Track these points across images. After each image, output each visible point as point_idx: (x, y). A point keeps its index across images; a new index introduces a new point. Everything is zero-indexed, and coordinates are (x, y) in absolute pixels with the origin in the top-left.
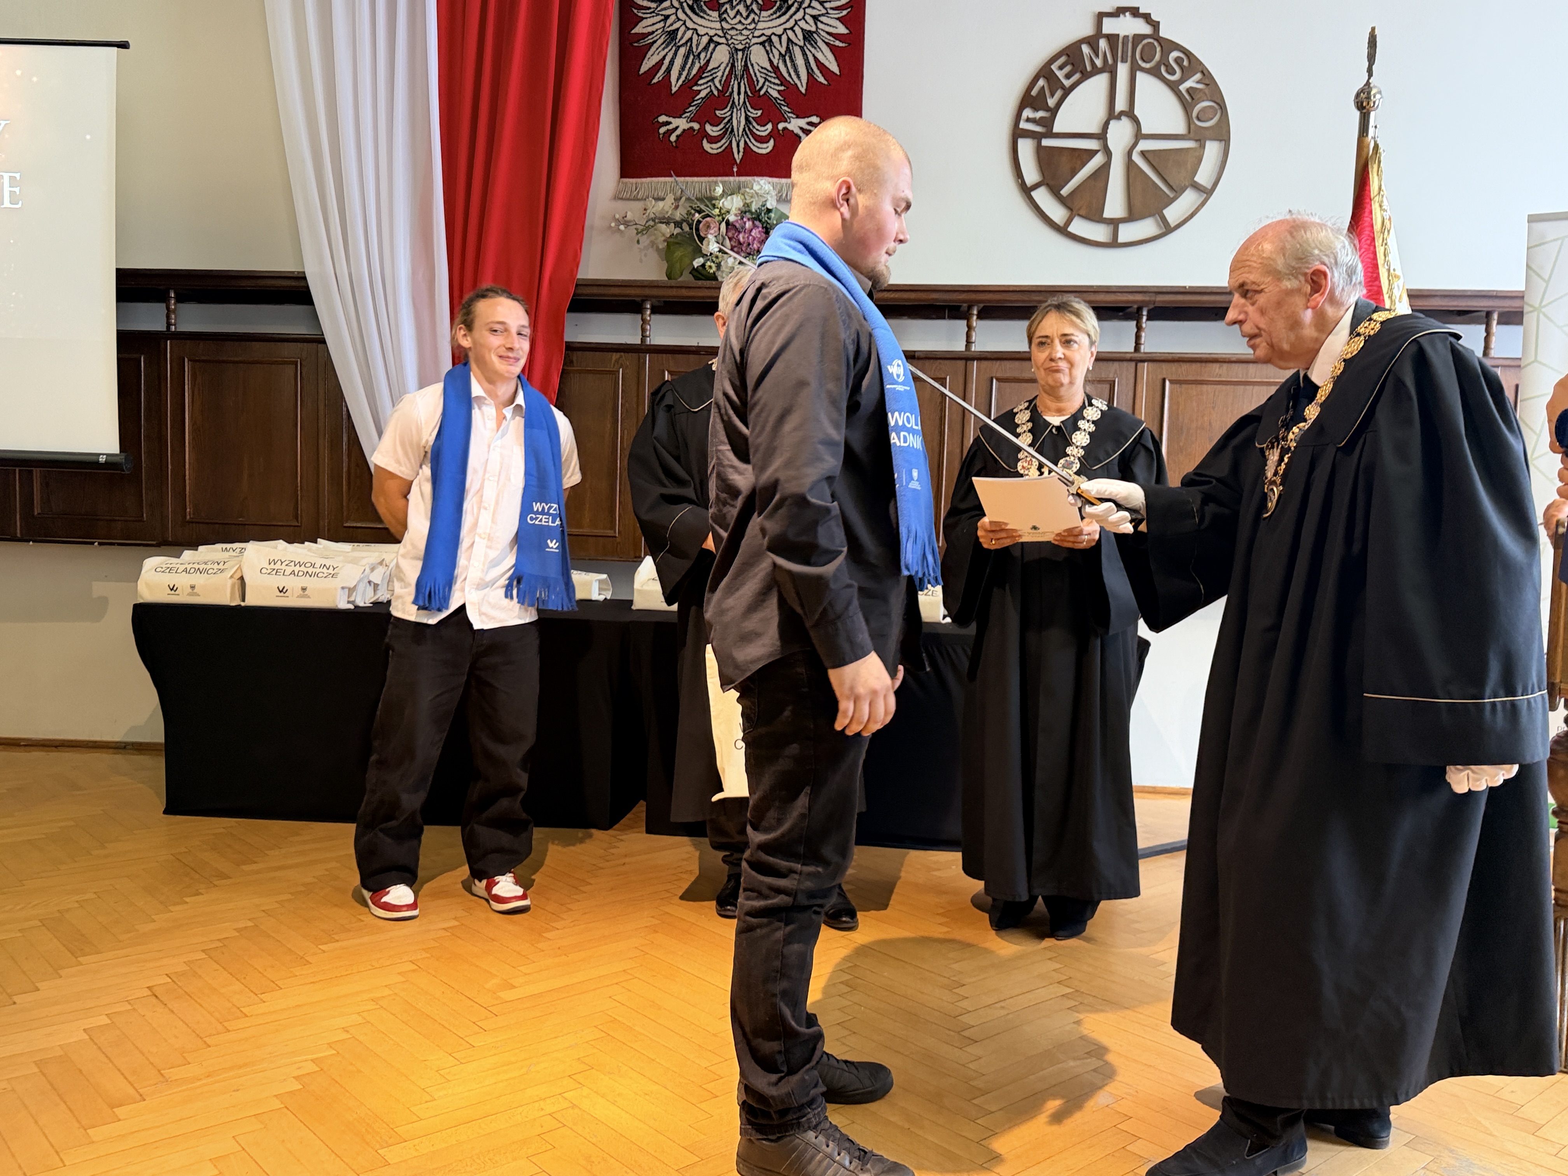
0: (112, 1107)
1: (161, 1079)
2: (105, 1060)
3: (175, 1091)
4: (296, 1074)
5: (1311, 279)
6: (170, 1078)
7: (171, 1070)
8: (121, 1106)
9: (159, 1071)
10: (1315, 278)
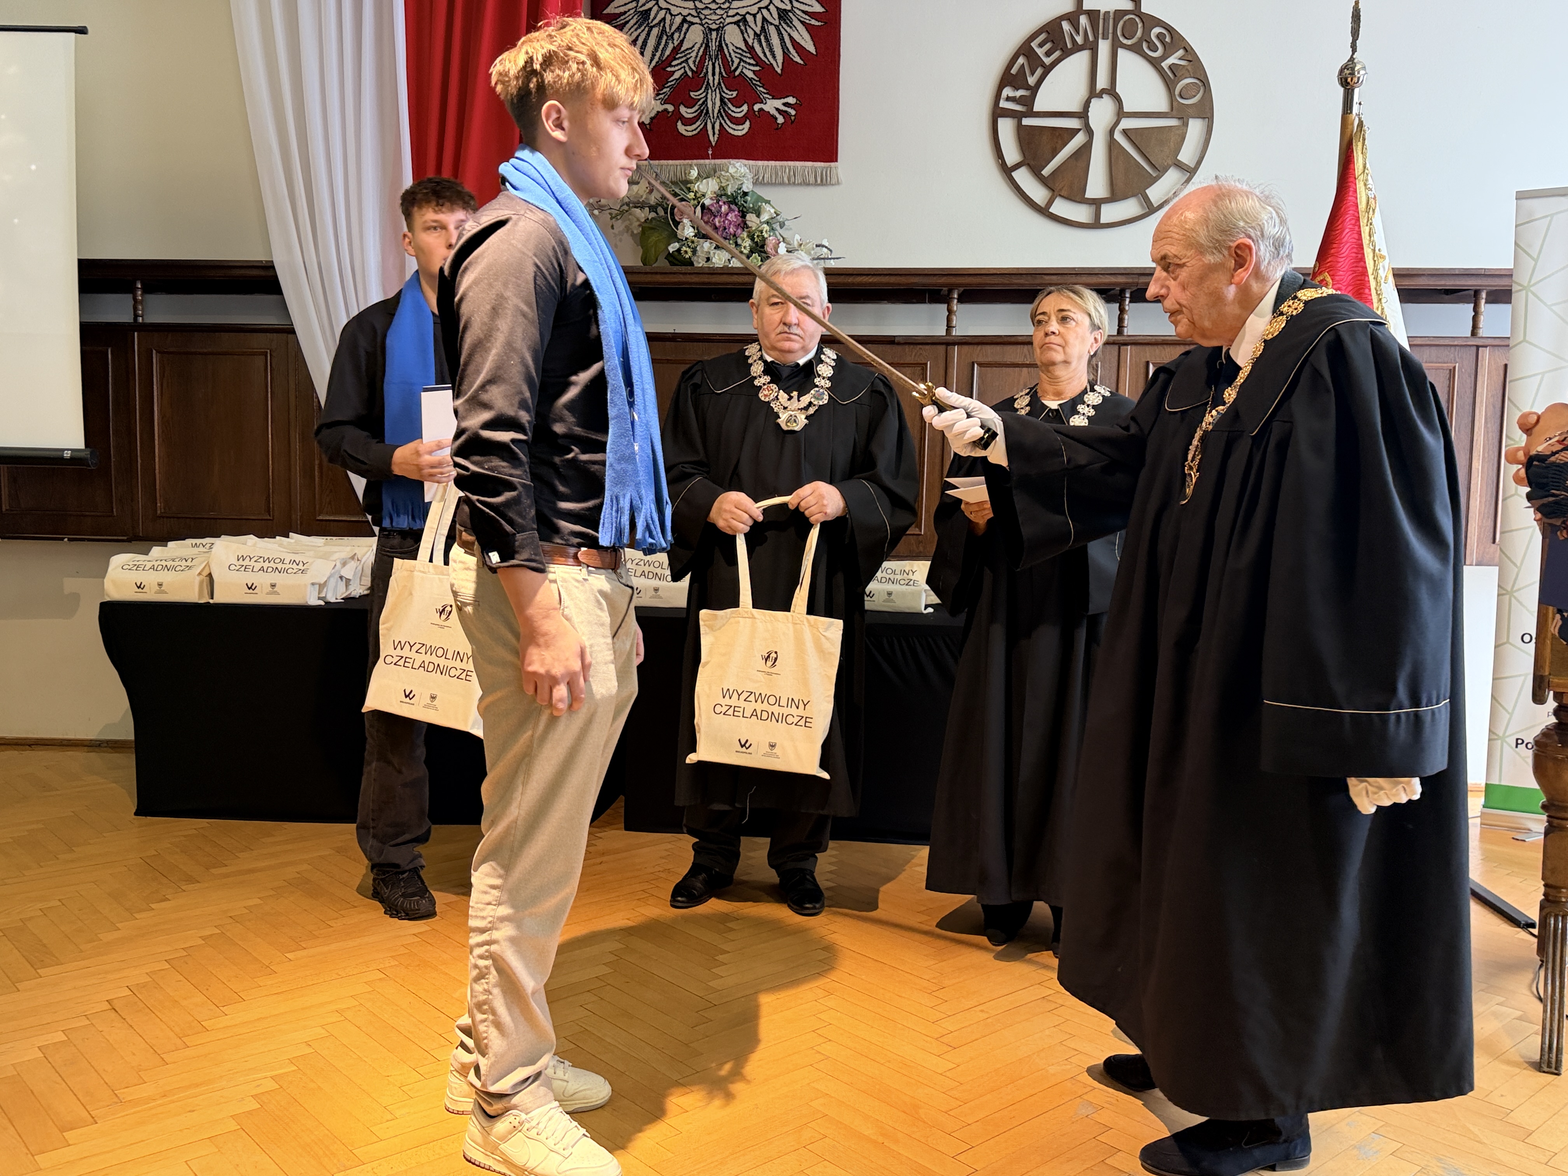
0: (62, 1130)
1: (116, 1100)
2: (59, 1080)
3: (129, 1112)
4: (254, 1092)
5: (1236, 252)
6: (124, 1098)
7: (126, 1090)
8: (72, 1129)
9: (113, 1091)
10: (1239, 252)
